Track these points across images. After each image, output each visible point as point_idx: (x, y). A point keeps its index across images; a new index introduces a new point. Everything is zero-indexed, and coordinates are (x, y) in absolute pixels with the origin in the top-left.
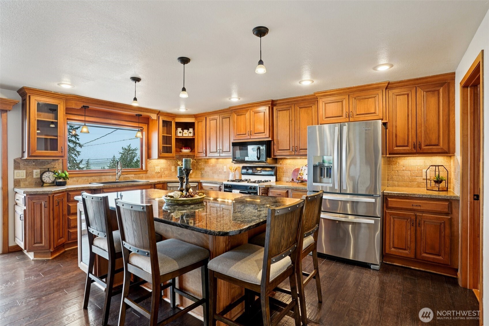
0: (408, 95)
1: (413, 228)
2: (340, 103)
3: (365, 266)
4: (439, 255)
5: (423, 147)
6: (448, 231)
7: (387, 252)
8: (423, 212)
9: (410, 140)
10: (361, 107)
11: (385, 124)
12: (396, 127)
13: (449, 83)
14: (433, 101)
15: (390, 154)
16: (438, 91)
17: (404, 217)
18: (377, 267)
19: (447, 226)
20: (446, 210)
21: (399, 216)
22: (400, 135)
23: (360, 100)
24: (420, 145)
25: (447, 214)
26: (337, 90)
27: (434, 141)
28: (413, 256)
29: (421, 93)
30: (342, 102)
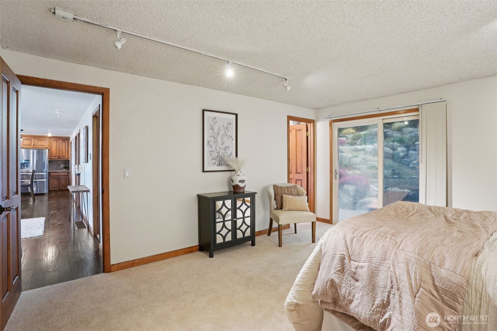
0: (56, 141)
1: (58, 181)
2: (30, 141)
3: (43, 194)
4: (66, 187)
5: (61, 157)
6: (68, 180)
7: (50, 190)
8: (61, 176)
9: (57, 155)
10: (39, 143)
11: (49, 149)
12: (52, 151)
13: (68, 140)
14: (64, 144)
15: (50, 159)
16: (66, 141)
17: (56, 178)
18: (48, 194)
19: (67, 179)
20: (67, 175)
21: (54, 178)
22: (53, 153)
23: (39, 140)
24: (60, 157)
25: (67, 176)
26: (30, 135)
27: (64, 156)
28: (58, 189)
29: (60, 141)
30: (31, 140)
